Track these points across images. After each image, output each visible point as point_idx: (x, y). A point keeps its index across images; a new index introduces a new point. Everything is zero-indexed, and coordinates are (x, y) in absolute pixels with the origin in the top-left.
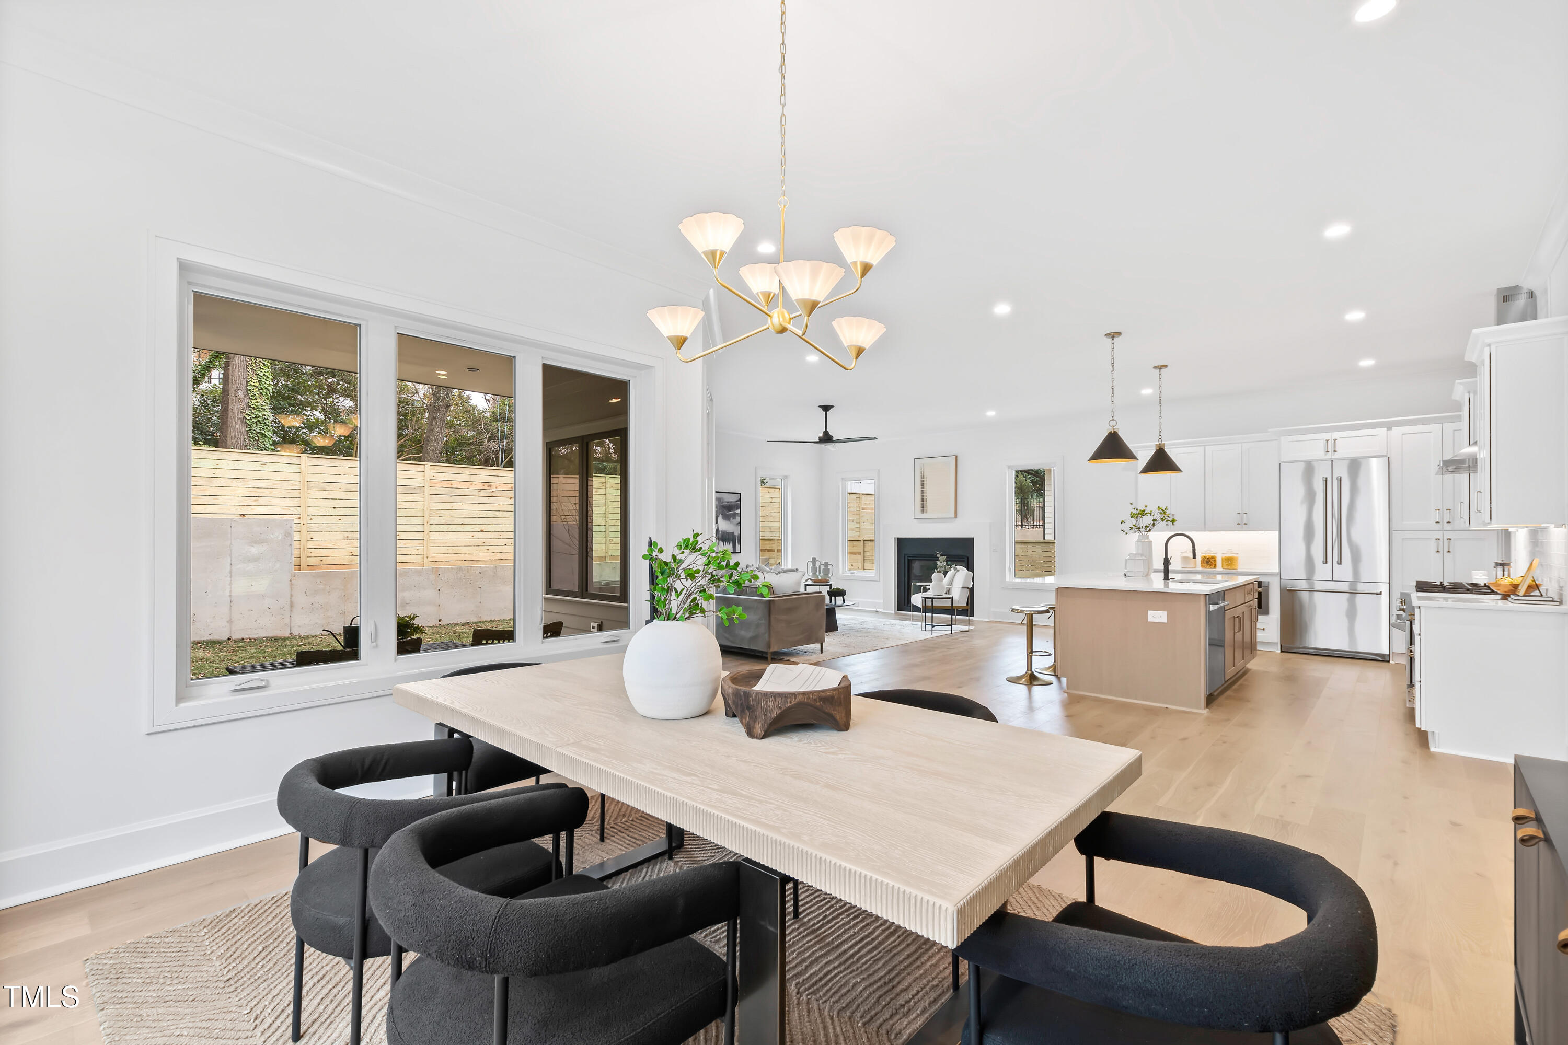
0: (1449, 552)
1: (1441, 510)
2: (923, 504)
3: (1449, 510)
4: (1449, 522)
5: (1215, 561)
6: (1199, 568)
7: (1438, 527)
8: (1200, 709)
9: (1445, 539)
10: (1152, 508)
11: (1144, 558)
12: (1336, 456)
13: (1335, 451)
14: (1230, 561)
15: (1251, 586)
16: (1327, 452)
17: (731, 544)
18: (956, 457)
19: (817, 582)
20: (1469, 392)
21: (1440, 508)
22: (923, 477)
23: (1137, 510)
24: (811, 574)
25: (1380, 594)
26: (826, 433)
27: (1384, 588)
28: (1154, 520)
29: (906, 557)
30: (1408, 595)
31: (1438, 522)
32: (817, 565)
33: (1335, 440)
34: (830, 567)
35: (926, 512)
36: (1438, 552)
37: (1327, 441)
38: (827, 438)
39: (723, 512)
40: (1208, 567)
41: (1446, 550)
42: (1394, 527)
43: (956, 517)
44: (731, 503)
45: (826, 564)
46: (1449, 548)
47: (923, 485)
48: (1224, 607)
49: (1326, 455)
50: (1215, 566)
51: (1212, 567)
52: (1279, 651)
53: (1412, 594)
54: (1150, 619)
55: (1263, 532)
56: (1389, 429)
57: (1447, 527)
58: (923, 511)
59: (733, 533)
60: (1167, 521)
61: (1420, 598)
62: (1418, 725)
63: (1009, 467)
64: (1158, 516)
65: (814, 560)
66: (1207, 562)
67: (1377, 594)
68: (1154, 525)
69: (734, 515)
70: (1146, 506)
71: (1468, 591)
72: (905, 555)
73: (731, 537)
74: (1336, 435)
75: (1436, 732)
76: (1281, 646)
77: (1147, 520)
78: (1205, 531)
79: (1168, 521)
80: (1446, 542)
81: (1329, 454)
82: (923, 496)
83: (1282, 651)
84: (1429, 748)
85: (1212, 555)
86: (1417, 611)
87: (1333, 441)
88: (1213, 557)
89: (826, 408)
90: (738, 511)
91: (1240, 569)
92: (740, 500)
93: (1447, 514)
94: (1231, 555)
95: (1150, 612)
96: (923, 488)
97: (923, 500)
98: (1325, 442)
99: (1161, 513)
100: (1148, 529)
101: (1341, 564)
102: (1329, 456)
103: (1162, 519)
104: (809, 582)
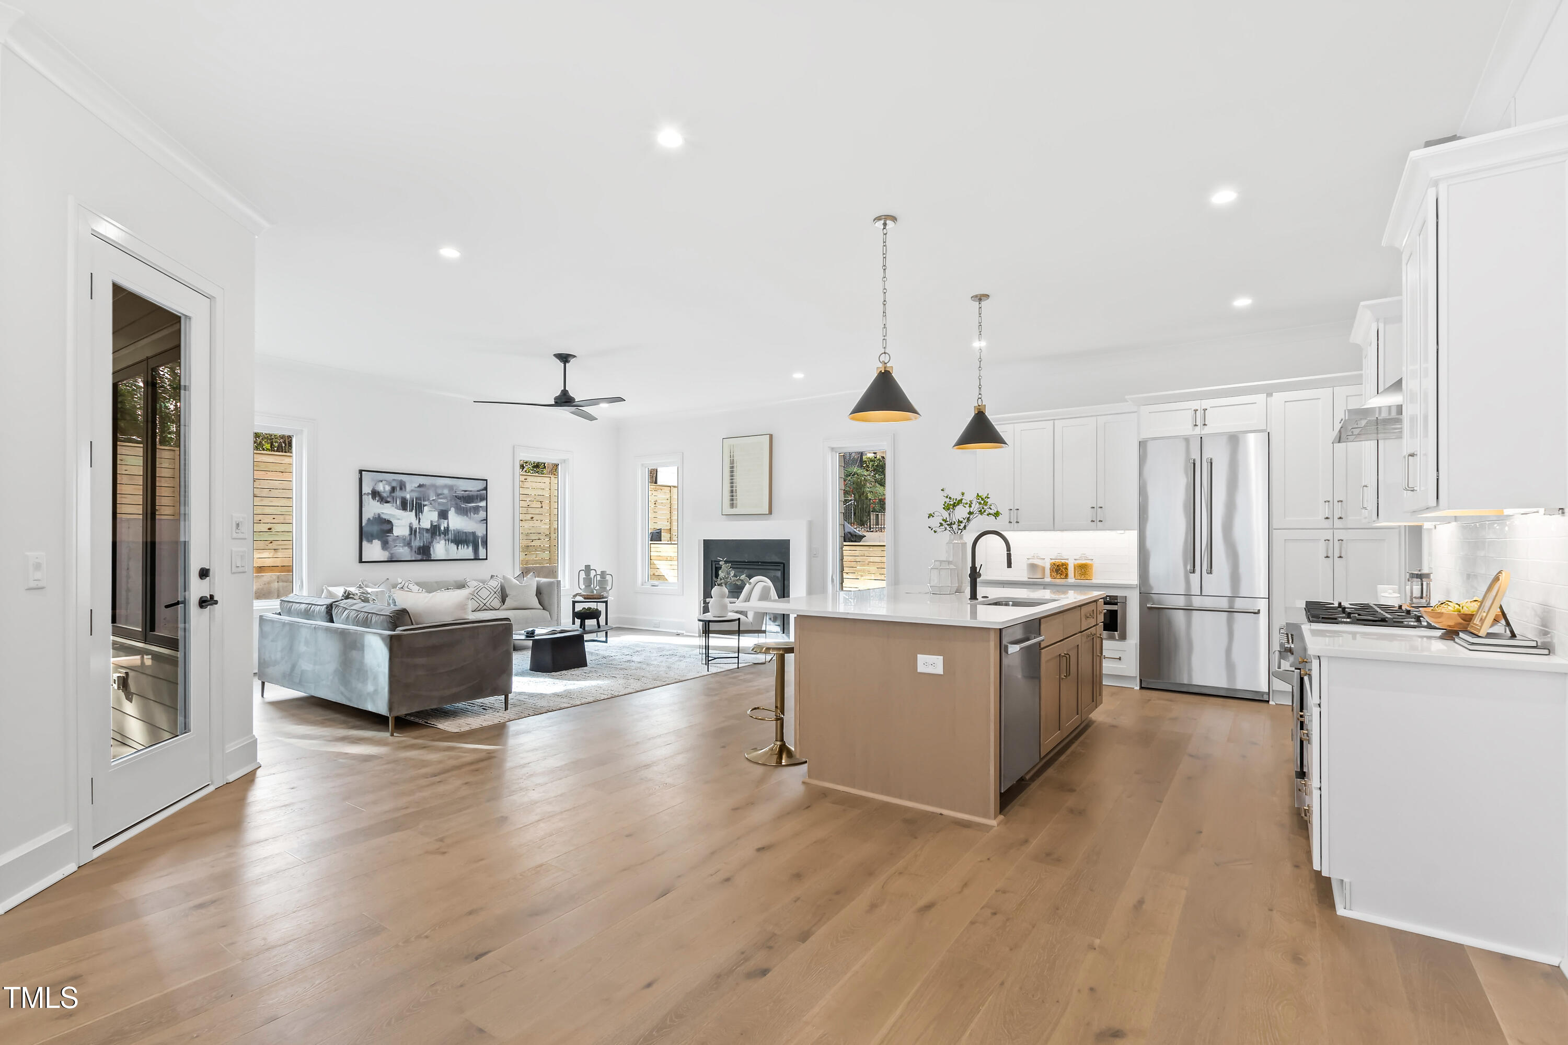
0: (1340, 557)
1: (1331, 502)
2: (732, 496)
3: (1342, 501)
4: (1340, 518)
5: (1066, 569)
6: (1048, 579)
7: (1327, 524)
8: (989, 818)
9: (1336, 540)
10: (970, 496)
11: (952, 567)
12: (1206, 431)
13: (1205, 425)
14: (1084, 569)
15: (1093, 606)
16: (1196, 425)
17: (471, 548)
18: (771, 436)
19: (588, 598)
20: (1378, 321)
21: (1330, 499)
22: (732, 462)
23: (950, 498)
24: (583, 587)
25: (1258, 612)
26: (565, 392)
27: (1262, 605)
28: (970, 513)
29: (714, 564)
30: (1297, 627)
31: (1327, 518)
32: (593, 573)
33: (1205, 410)
34: (608, 577)
35: (736, 507)
36: (1327, 557)
37: (1196, 411)
38: (564, 400)
39: (456, 504)
40: (1058, 577)
41: (1337, 554)
42: (1275, 525)
43: (770, 512)
44: (471, 493)
45: (603, 574)
46: (1341, 553)
47: (732, 472)
48: (1039, 643)
49: (1193, 430)
50: (1066, 576)
51: (1062, 577)
52: (1138, 688)
53: (1303, 627)
54: (921, 668)
55: (1122, 532)
56: (1269, 395)
57: (1338, 523)
58: (732, 506)
59: (474, 534)
60: (988, 515)
61: (1314, 633)
62: (1316, 867)
63: (833, 449)
64: (975, 507)
65: (588, 569)
66: (1057, 571)
67: (1255, 613)
68: (968, 519)
69: (476, 510)
70: (963, 494)
71: (1382, 622)
72: (712, 561)
73: (471, 538)
74: (1206, 403)
75: (1345, 880)
76: (1141, 681)
77: (961, 513)
78: (1054, 530)
79: (990, 514)
80: (1337, 544)
81: (1198, 428)
82: (732, 487)
83: (1141, 688)
84: (1332, 906)
85: (1063, 561)
86: (1315, 664)
87: (1203, 412)
88: (1063, 565)
89: (564, 358)
90: (483, 504)
91: (1096, 580)
92: (486, 489)
93: (1338, 506)
94: (1084, 562)
95: (920, 657)
96: (732, 476)
97: (732, 491)
98: (1193, 412)
99: (980, 503)
100: (962, 525)
101: (1211, 573)
102: (1198, 431)
103: (980, 511)
104: (579, 598)
